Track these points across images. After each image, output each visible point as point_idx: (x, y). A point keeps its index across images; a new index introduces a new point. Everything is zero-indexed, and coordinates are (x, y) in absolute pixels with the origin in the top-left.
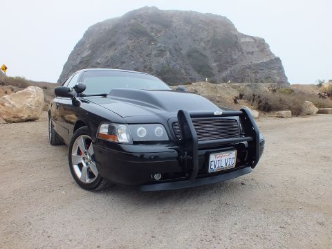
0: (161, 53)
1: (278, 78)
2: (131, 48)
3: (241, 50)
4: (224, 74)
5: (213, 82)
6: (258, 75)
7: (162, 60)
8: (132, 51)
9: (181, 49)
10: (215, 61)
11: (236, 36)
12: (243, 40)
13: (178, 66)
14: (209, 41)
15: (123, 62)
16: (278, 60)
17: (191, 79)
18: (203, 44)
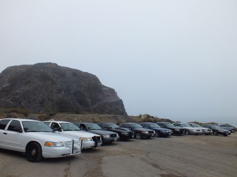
0: (59, 91)
1: (121, 110)
2: (40, 86)
3: (103, 94)
4: (95, 106)
5: (89, 110)
6: (112, 108)
7: (60, 96)
8: (41, 88)
9: (70, 90)
10: (90, 99)
11: (100, 86)
12: (104, 89)
13: (69, 100)
14: (86, 87)
15: (35, 95)
16: (121, 101)
17: (76, 108)
18: (83, 88)
